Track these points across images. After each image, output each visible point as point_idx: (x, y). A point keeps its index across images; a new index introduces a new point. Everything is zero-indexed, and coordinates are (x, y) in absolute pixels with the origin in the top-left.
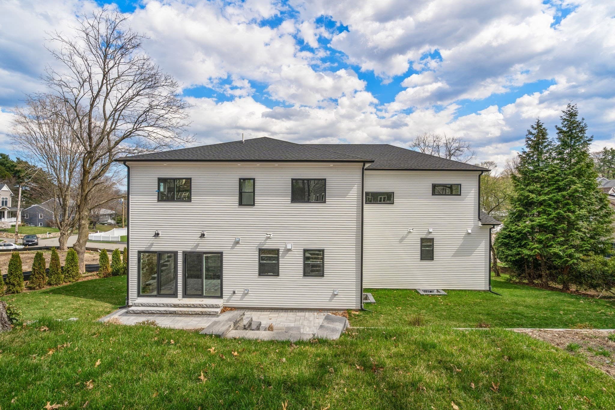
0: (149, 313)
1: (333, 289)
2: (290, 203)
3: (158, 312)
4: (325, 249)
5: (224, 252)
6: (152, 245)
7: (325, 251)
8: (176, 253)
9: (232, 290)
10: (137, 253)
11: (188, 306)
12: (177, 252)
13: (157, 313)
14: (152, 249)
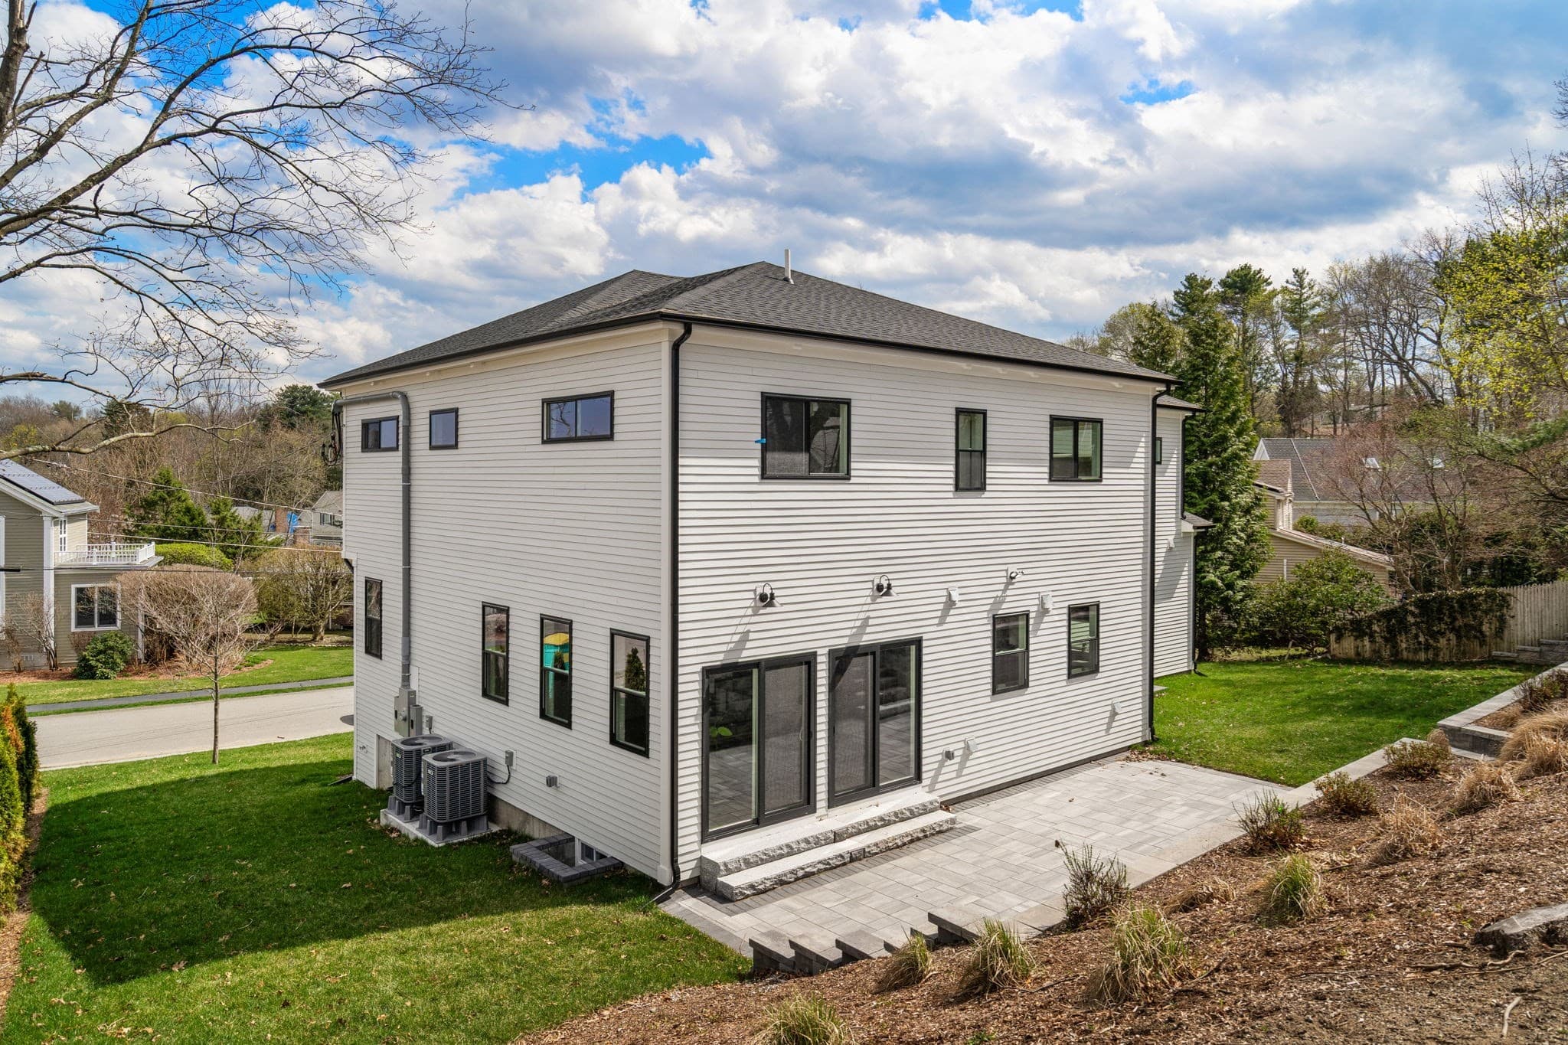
0: (797, 879)
1: (1109, 702)
2: (1046, 482)
3: (822, 866)
4: (1101, 600)
5: (925, 637)
6: (745, 637)
7: (1101, 606)
8: (808, 661)
9: (940, 750)
10: (698, 677)
11: (869, 827)
12: (815, 654)
13: (820, 871)
14: (745, 653)
